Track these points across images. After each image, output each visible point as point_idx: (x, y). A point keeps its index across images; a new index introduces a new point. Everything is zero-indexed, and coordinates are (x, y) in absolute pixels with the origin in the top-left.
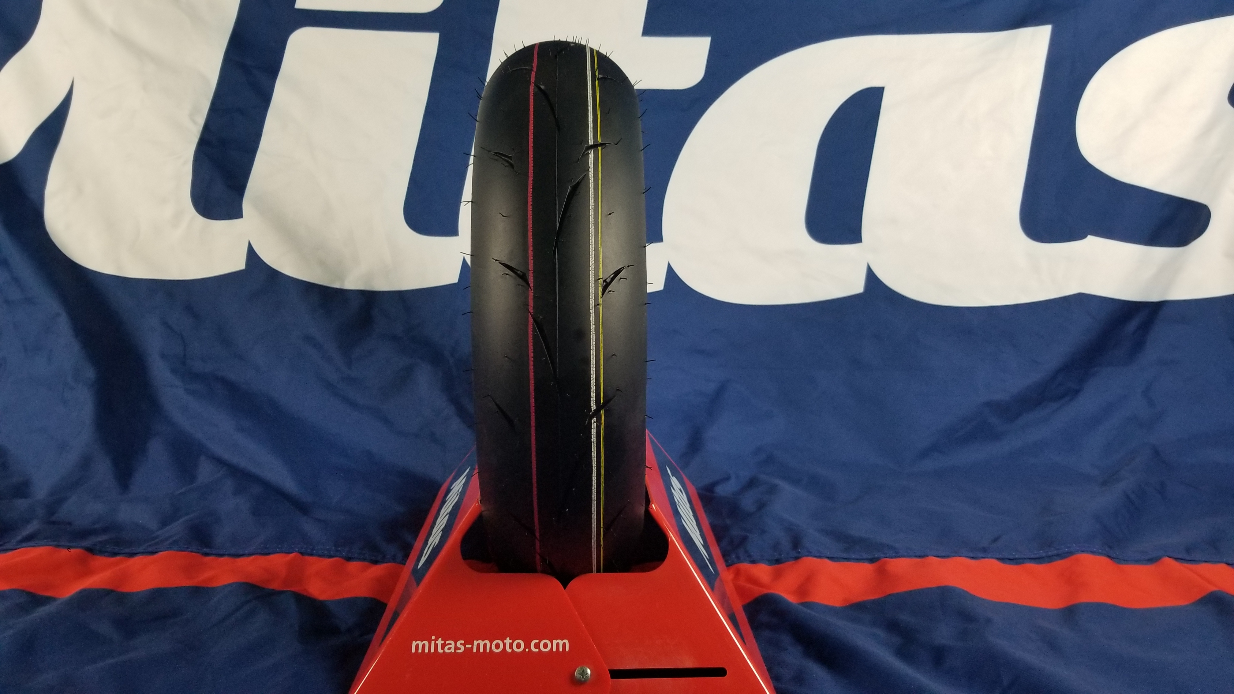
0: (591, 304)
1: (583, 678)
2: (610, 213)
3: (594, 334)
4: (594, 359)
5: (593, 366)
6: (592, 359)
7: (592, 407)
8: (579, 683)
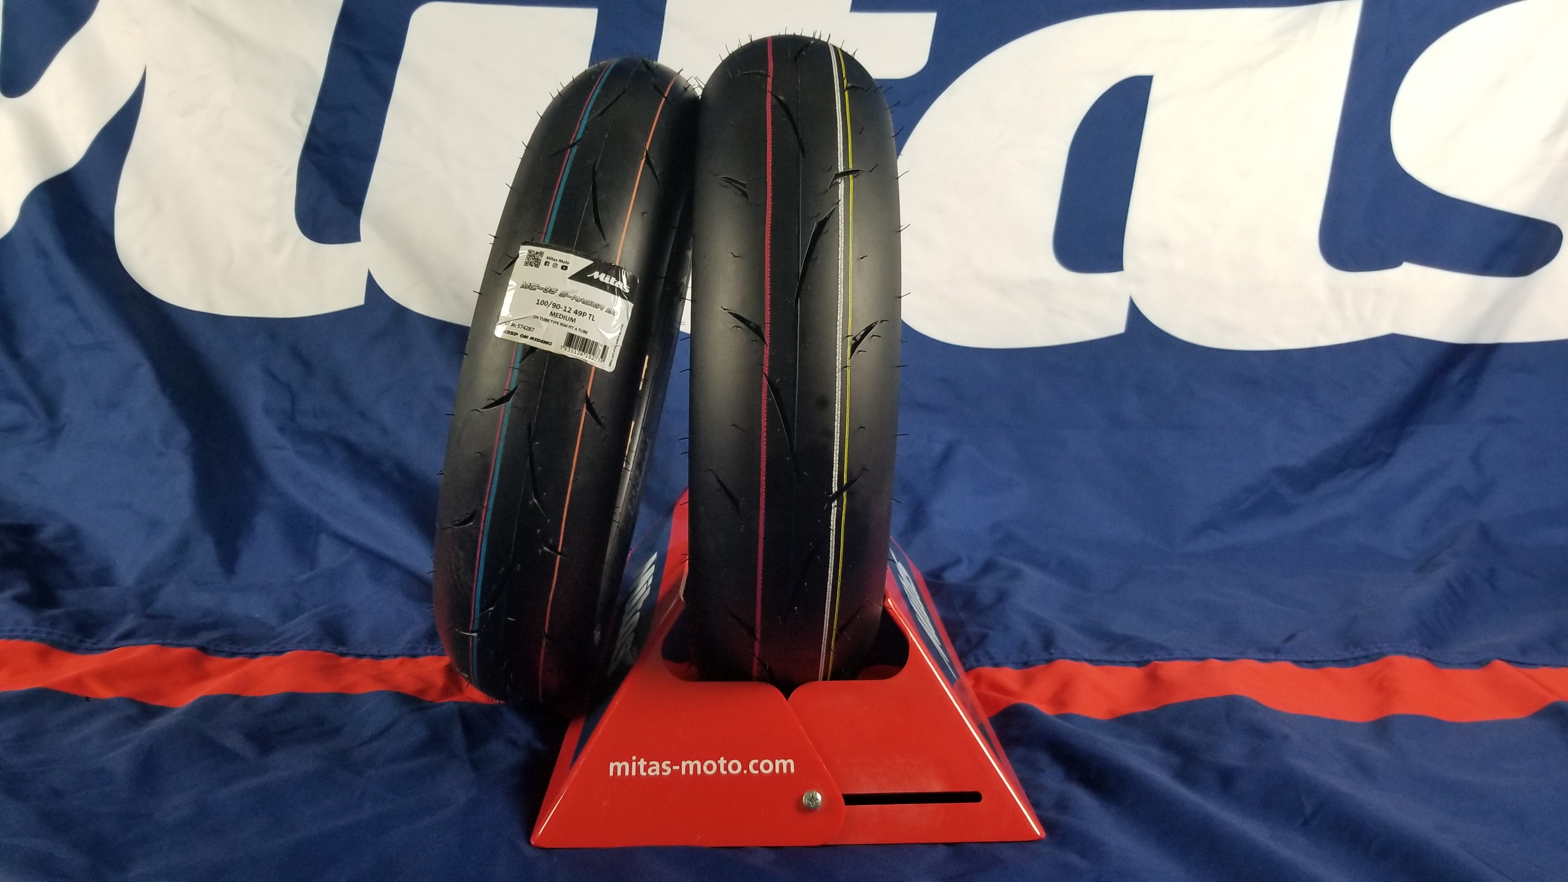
0: (837, 366)
1: (812, 804)
2: (862, 256)
3: (840, 402)
4: (839, 432)
5: (837, 440)
6: (836, 432)
7: (833, 489)
8: (807, 810)
